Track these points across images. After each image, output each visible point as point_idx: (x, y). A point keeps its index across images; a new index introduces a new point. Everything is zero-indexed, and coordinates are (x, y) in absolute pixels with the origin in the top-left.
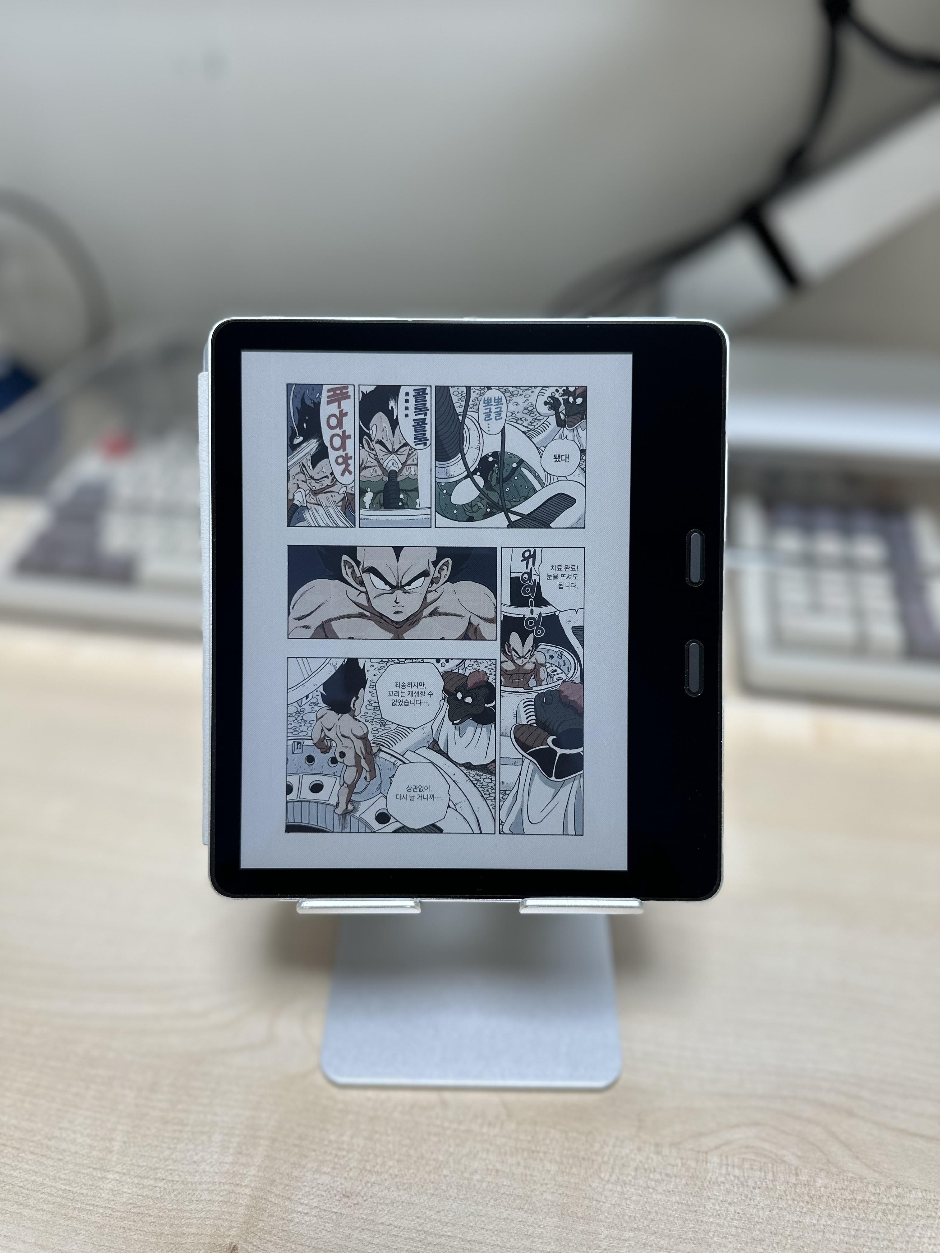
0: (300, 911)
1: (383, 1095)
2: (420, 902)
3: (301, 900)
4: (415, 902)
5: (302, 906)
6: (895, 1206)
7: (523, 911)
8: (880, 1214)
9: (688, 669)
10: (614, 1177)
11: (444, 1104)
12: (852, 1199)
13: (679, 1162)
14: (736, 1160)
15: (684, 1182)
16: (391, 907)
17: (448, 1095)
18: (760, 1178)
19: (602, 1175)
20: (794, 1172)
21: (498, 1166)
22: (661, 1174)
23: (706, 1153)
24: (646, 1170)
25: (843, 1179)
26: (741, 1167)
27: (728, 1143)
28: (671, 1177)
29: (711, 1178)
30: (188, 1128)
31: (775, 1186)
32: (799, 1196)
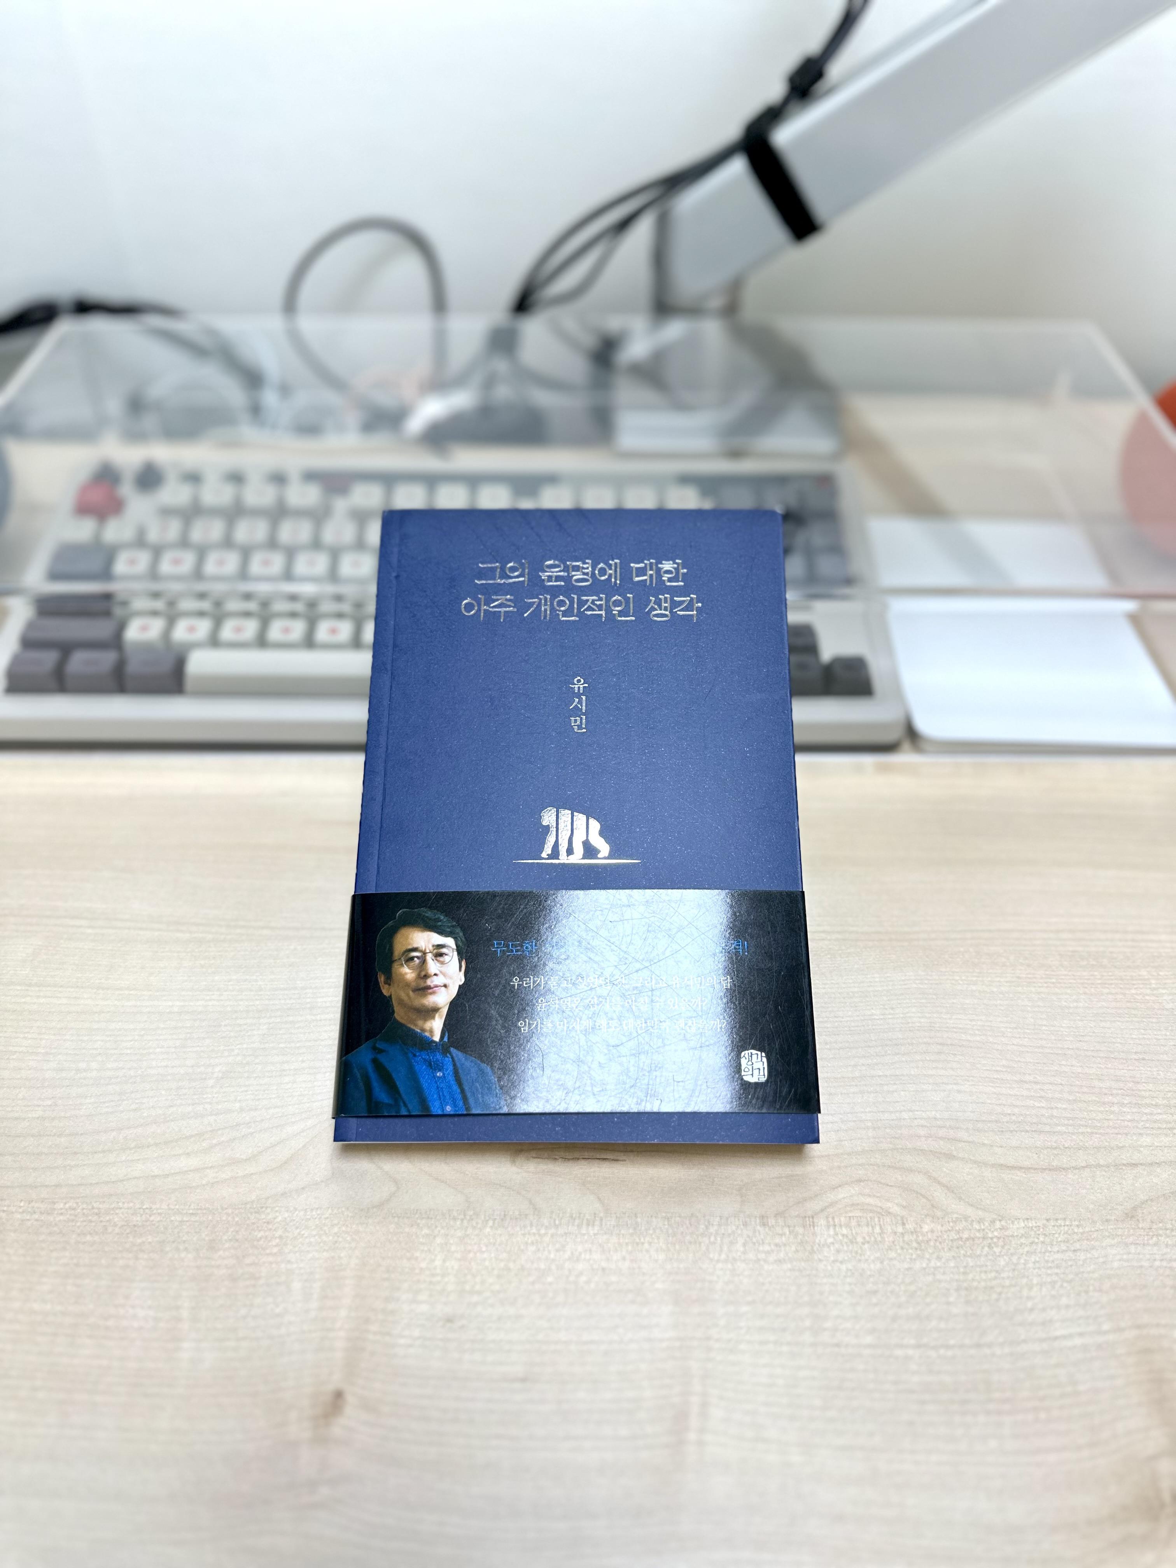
6: (999, 1238)
8: (986, 1249)
10: (723, 1256)
12: (958, 1239)
13: (787, 1230)
14: (843, 1219)
15: (793, 1248)
18: (868, 1233)
19: (711, 1256)
22: (770, 1244)
23: (813, 1217)
24: (754, 1244)
26: (848, 1226)
27: (832, 1204)
28: (780, 1247)
29: (820, 1241)
31: (883, 1238)
32: (908, 1244)
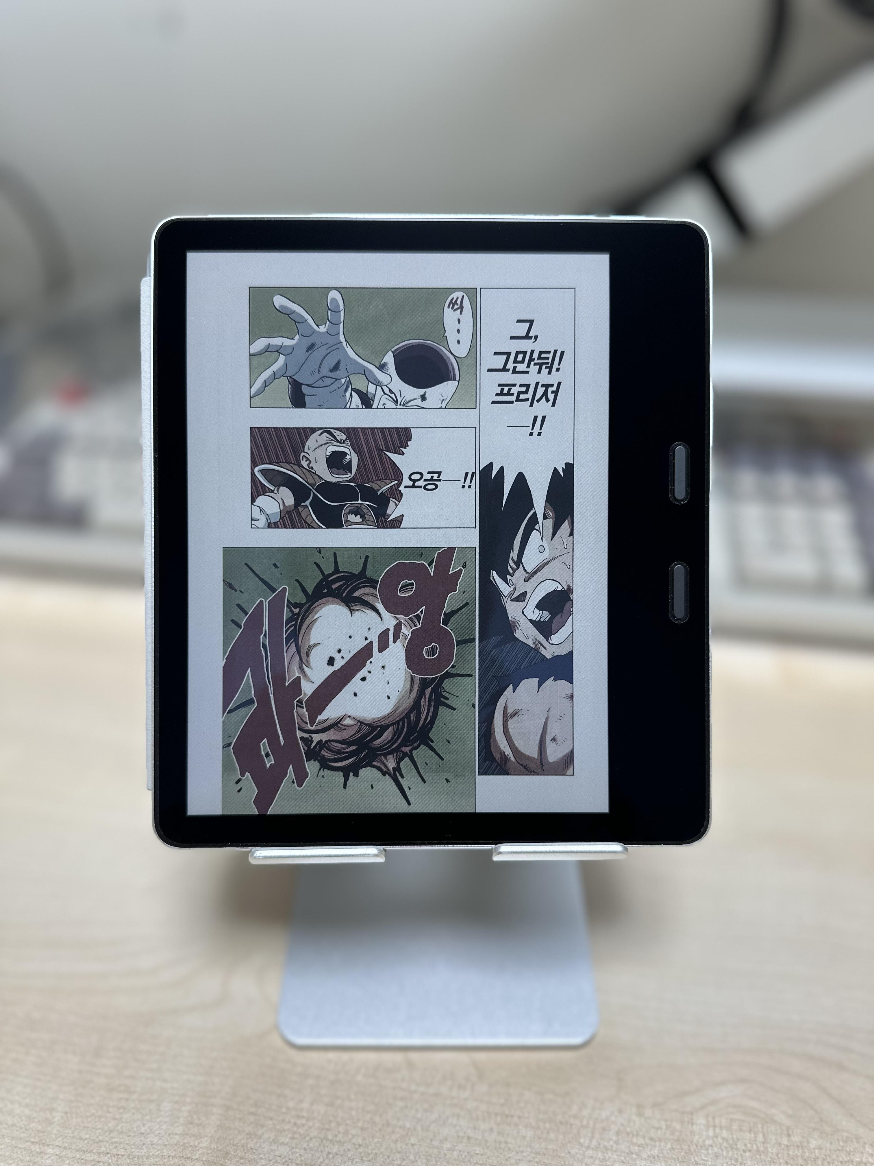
0: (253, 862)
1: (345, 1056)
2: (385, 850)
3: (254, 849)
4: (379, 850)
5: (255, 855)
7: (496, 858)
9: (673, 593)
11: (411, 1065)
14: (724, 1121)
15: (669, 1146)
16: (353, 856)
17: (414, 1056)
18: (750, 1140)
20: (785, 1132)
21: (470, 1133)
23: (692, 1114)
25: (838, 1140)
26: (729, 1129)
27: (714, 1102)
28: (655, 1141)
29: (698, 1141)
30: (135, 1096)
31: (766, 1148)
